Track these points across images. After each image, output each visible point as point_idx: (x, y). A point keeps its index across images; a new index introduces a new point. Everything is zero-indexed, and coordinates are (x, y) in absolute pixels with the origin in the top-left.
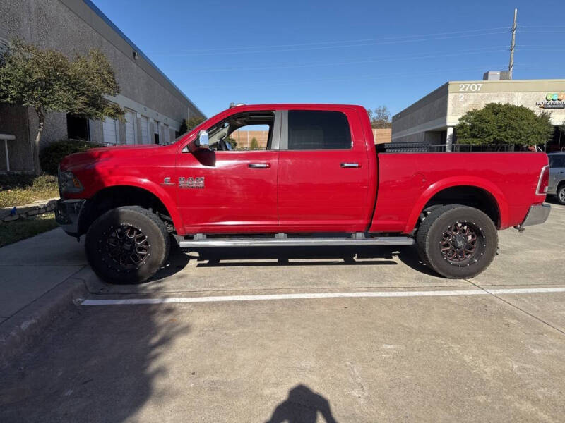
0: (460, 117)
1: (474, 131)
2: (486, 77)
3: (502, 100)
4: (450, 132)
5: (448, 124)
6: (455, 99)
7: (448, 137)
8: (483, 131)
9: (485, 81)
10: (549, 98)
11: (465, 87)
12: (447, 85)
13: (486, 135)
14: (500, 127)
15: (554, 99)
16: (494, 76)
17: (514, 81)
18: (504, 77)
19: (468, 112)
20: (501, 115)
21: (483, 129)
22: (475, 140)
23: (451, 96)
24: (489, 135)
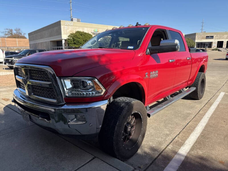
0: (68, 35)
1: (75, 42)
2: (72, 20)
3: (81, 30)
4: (63, 42)
5: (63, 38)
6: (64, 28)
7: (63, 44)
8: (78, 42)
9: (72, 22)
10: (95, 31)
11: (67, 23)
12: (60, 22)
13: (79, 43)
14: (84, 40)
15: (96, 31)
16: (75, 20)
17: (82, 23)
18: (78, 21)
19: (71, 34)
20: (83, 36)
21: (78, 41)
22: (75, 45)
23: (62, 27)
24: (81, 44)
